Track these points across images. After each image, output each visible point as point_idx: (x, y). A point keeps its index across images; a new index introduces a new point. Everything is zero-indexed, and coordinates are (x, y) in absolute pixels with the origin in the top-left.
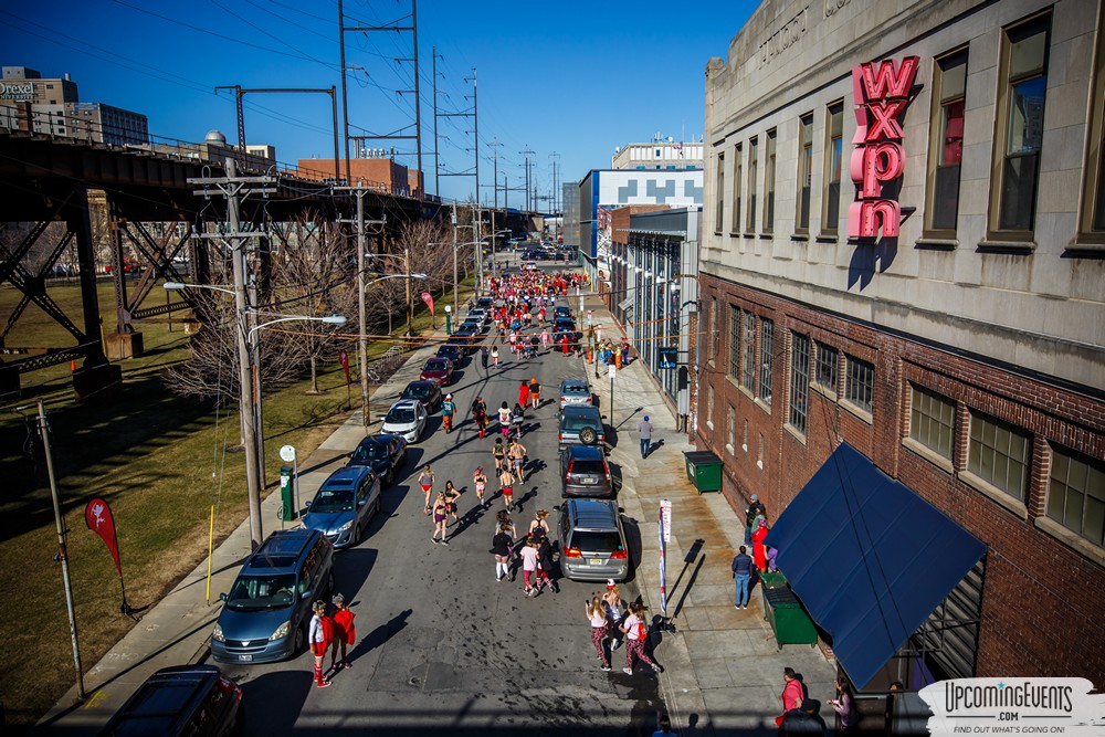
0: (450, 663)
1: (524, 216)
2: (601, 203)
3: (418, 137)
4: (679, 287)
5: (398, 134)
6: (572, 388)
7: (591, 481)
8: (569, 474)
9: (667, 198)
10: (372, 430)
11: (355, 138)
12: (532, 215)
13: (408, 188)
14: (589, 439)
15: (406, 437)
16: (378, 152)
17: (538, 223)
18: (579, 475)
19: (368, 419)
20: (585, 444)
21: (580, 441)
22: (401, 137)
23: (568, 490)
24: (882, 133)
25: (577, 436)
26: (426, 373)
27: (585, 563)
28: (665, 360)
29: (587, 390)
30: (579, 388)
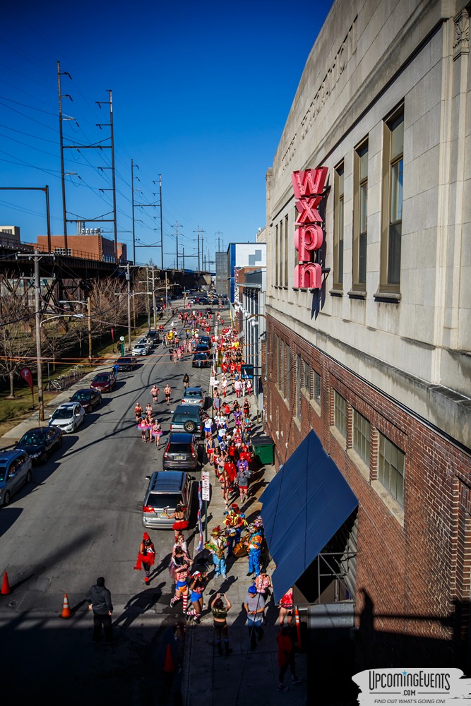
0: (43, 590)
1: (197, 274)
2: (237, 266)
3: (115, 221)
4: (257, 323)
5: (101, 219)
6: (191, 393)
7: (181, 458)
8: (166, 454)
9: (256, 262)
10: (44, 424)
11: (71, 221)
12: (203, 274)
13: (115, 255)
14: (191, 428)
15: (65, 428)
16: (89, 230)
17: (207, 279)
18: (173, 454)
19: (43, 416)
20: (187, 431)
21: (184, 430)
22: (103, 221)
23: (166, 465)
24: (307, 218)
25: (182, 426)
26: (95, 383)
27: (157, 517)
28: (245, 373)
29: (201, 394)
30: (195, 393)
